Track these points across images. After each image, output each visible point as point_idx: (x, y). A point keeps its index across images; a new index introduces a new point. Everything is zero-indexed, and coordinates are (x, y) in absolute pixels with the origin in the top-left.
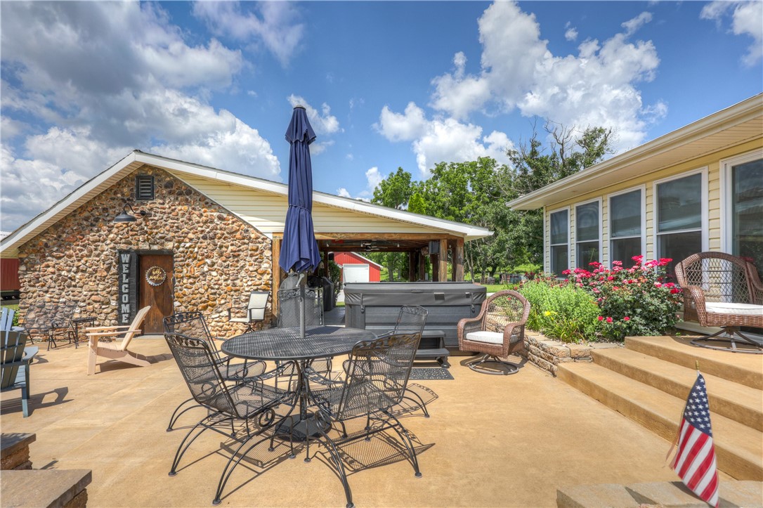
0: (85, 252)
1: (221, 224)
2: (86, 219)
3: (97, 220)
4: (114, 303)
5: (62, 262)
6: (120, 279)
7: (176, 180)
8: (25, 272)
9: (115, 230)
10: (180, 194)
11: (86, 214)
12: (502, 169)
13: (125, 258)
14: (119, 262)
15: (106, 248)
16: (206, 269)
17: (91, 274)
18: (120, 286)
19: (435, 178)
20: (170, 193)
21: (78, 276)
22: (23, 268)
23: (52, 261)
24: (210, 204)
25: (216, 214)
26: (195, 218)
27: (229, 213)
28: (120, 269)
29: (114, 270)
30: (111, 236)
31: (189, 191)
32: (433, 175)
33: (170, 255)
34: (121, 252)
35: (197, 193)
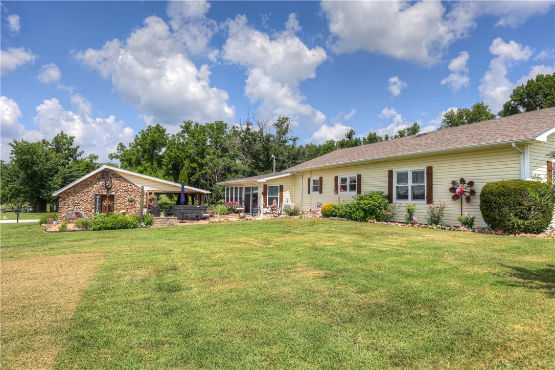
0: (84, 195)
1: (130, 187)
2: (85, 184)
3: (88, 185)
4: (93, 211)
5: (75, 198)
6: (96, 204)
7: (116, 173)
8: (61, 201)
9: (94, 188)
10: (117, 177)
11: (85, 183)
12: (232, 130)
13: (98, 197)
14: (96, 198)
15: (91, 194)
16: (125, 201)
17: (85, 202)
18: (95, 206)
19: (183, 132)
20: (114, 177)
21: (81, 202)
22: (61, 199)
23: (72, 198)
24: (127, 181)
25: (129, 184)
26: (122, 185)
27: (133, 184)
28: (96, 201)
29: (93, 201)
30: (93, 190)
31: (120, 177)
32: (182, 129)
33: (113, 196)
34: (96, 195)
35: (123, 177)
